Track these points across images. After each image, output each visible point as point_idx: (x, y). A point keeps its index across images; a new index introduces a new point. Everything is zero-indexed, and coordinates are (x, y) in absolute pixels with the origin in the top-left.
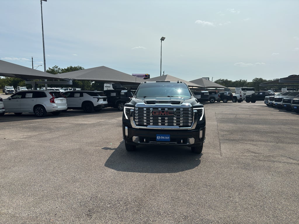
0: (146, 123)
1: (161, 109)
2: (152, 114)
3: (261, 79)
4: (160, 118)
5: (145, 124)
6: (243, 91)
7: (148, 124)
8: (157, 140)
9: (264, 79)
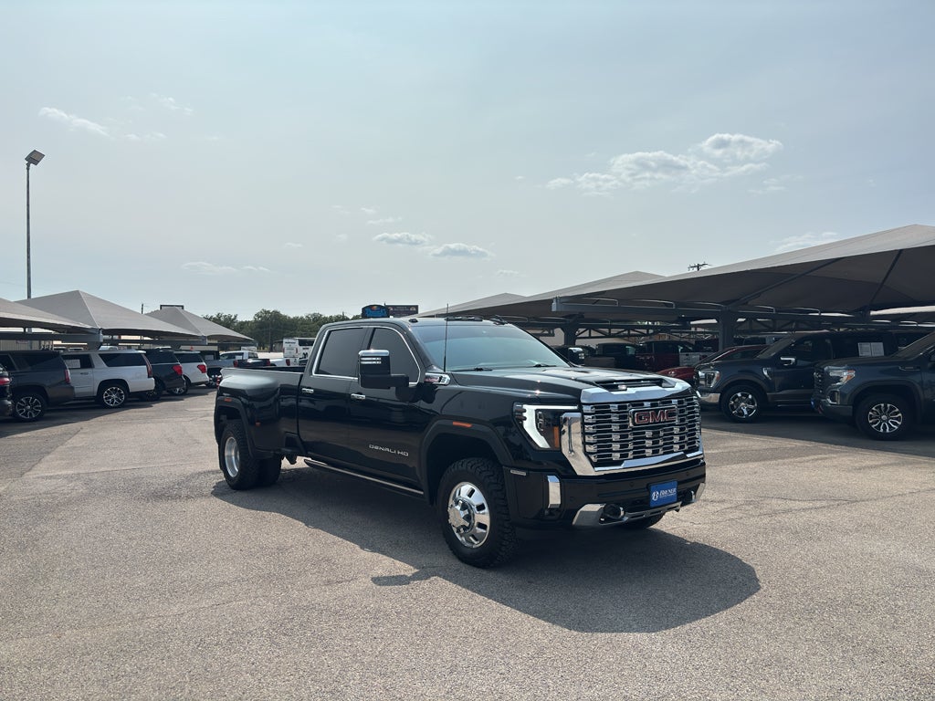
0: (618, 455)
1: (652, 405)
2: (634, 424)
3: (276, 314)
4: (649, 434)
5: (616, 456)
6: (302, 347)
7: (624, 456)
8: (652, 505)
9: (282, 313)
